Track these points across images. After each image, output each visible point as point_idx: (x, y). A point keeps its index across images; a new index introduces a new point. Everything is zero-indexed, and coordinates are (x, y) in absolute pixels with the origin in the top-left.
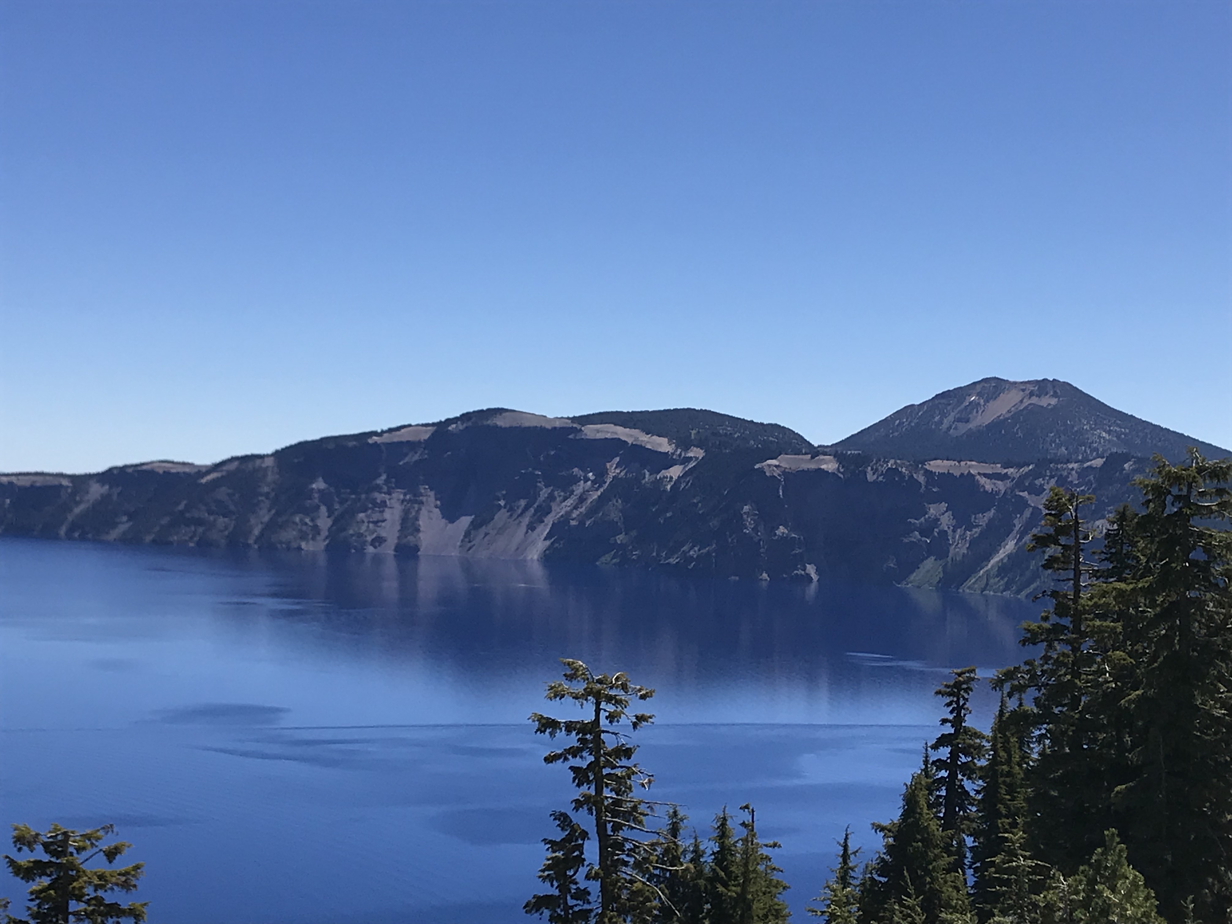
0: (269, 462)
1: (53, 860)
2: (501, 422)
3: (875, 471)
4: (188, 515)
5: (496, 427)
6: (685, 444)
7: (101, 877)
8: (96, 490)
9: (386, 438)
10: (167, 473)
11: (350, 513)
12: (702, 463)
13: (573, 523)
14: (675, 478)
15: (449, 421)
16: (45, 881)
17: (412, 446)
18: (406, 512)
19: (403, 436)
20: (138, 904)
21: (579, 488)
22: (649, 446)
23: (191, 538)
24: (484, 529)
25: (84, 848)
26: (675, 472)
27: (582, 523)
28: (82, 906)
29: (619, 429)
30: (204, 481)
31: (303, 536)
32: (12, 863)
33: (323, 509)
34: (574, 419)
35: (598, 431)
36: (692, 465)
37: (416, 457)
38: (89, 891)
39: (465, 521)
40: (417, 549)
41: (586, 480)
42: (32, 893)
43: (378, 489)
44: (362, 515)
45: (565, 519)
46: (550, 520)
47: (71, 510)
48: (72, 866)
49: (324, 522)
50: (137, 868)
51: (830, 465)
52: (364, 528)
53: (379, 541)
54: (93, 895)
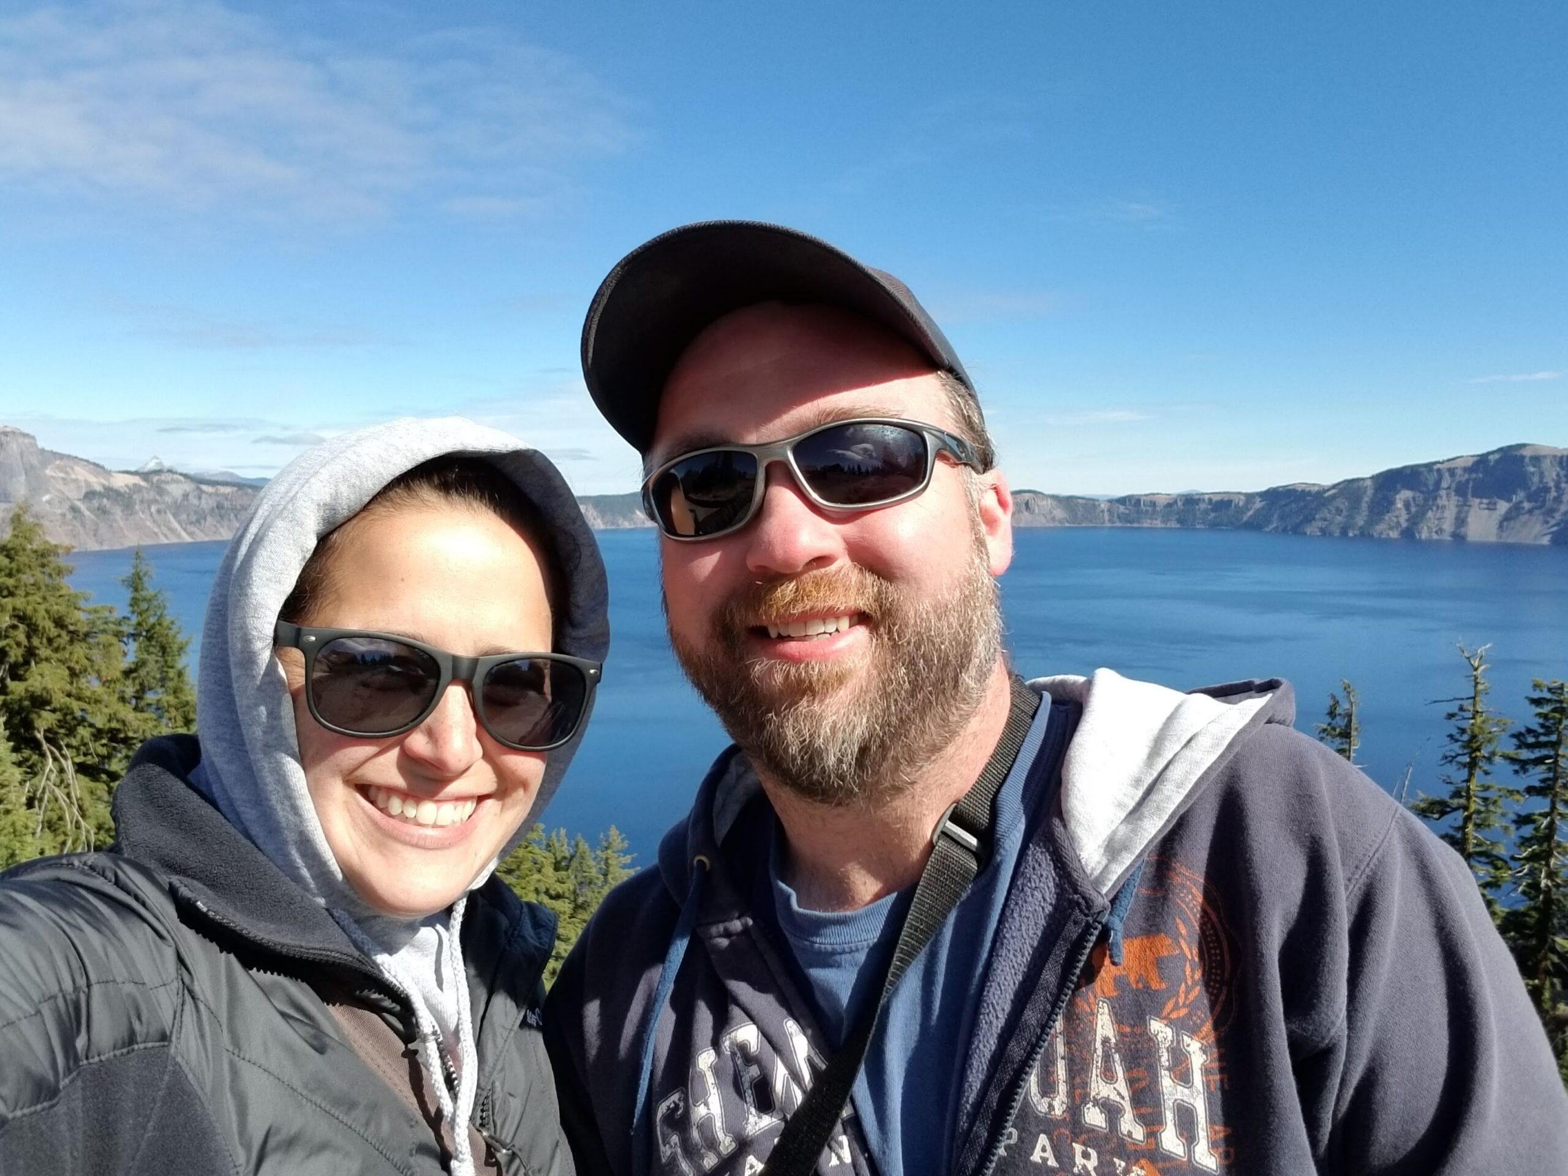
0: (1369, 483)
2: (1525, 452)
5: (1521, 455)
8: (1260, 503)
9: (1445, 465)
10: (1303, 491)
11: (1422, 513)
15: (1489, 453)
17: (1461, 470)
19: (1457, 464)
23: (1319, 531)
24: (1511, 524)
30: (1327, 495)
33: (1404, 510)
37: (1467, 477)
40: (1465, 536)
43: (1441, 497)
44: (1430, 514)
46: (1558, 516)
52: (1431, 522)
53: (1440, 531)
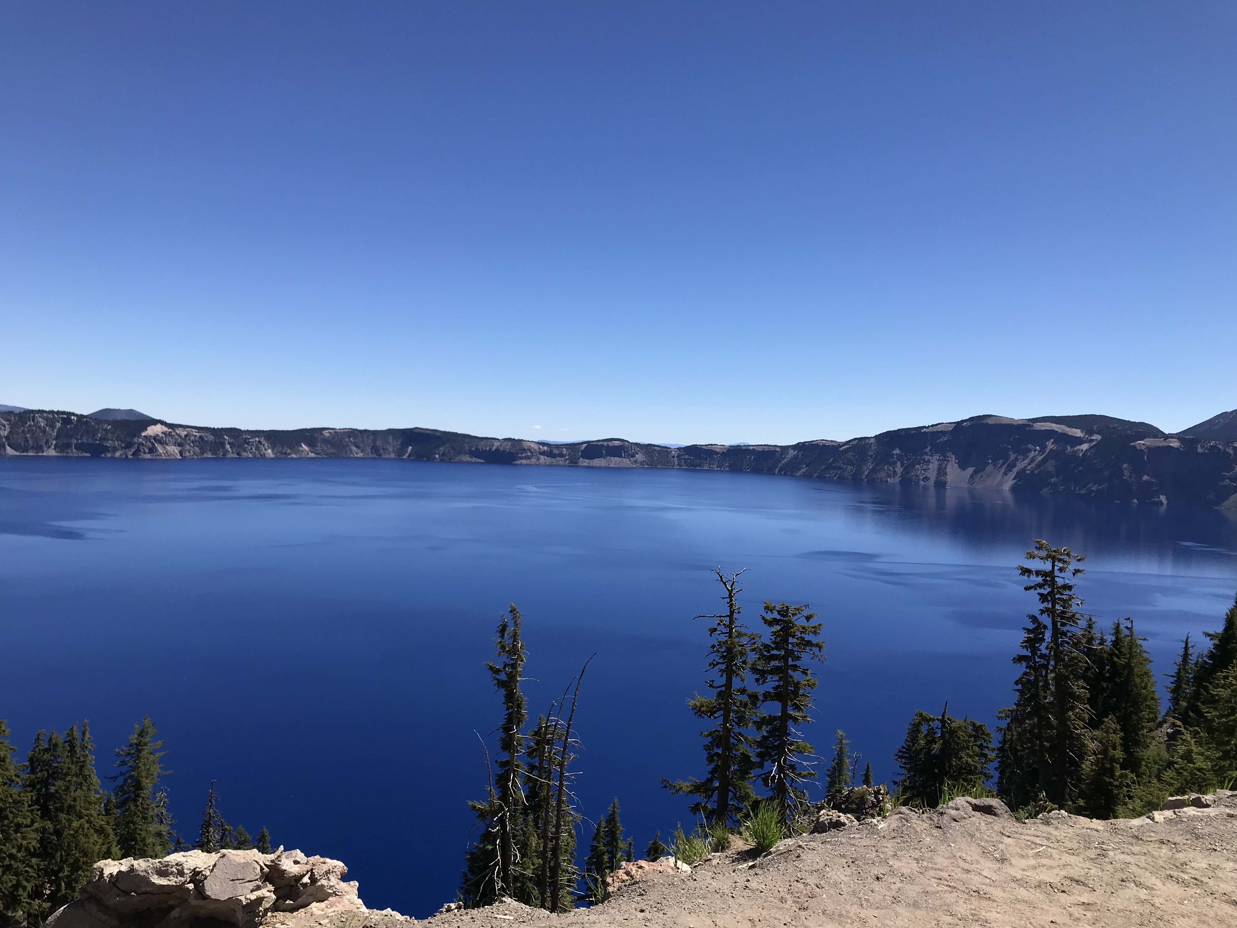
0: (872, 441)
1: (782, 618)
2: (990, 421)
3: (1202, 447)
4: (833, 465)
5: (987, 423)
6: (1090, 432)
7: (803, 628)
8: (792, 453)
9: (930, 429)
10: (824, 445)
11: (913, 465)
12: (1099, 443)
13: (1028, 472)
14: (1084, 450)
15: (963, 421)
16: (778, 628)
17: (943, 433)
18: (940, 465)
19: (939, 429)
20: (820, 642)
21: (1032, 455)
22: (1070, 434)
23: (835, 476)
24: (979, 475)
25: (796, 614)
26: (1085, 447)
27: (1033, 472)
28: (795, 640)
29: (1054, 425)
30: (842, 449)
31: (889, 476)
32: (763, 618)
33: (899, 463)
34: (1029, 420)
35: (1042, 426)
36: (1094, 443)
37: (946, 439)
38: (798, 634)
39: (971, 470)
40: (945, 483)
41: (1035, 450)
42: (772, 632)
43: (927, 454)
44: (918, 466)
45: (1024, 469)
46: (1015, 470)
47: (780, 462)
48: (790, 622)
49: (899, 469)
50: (820, 625)
51: (1175, 444)
52: (919, 472)
53: (926, 479)
54: (800, 636)
